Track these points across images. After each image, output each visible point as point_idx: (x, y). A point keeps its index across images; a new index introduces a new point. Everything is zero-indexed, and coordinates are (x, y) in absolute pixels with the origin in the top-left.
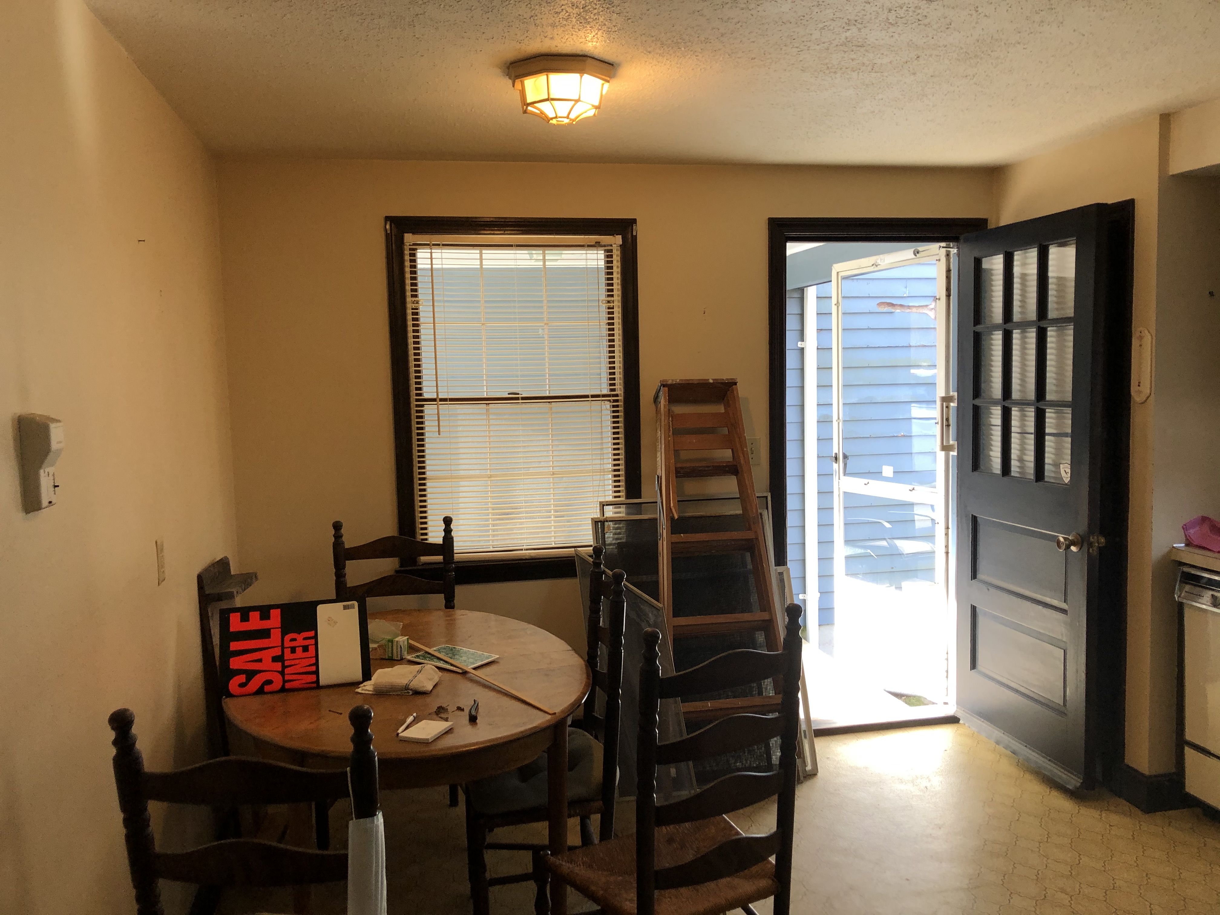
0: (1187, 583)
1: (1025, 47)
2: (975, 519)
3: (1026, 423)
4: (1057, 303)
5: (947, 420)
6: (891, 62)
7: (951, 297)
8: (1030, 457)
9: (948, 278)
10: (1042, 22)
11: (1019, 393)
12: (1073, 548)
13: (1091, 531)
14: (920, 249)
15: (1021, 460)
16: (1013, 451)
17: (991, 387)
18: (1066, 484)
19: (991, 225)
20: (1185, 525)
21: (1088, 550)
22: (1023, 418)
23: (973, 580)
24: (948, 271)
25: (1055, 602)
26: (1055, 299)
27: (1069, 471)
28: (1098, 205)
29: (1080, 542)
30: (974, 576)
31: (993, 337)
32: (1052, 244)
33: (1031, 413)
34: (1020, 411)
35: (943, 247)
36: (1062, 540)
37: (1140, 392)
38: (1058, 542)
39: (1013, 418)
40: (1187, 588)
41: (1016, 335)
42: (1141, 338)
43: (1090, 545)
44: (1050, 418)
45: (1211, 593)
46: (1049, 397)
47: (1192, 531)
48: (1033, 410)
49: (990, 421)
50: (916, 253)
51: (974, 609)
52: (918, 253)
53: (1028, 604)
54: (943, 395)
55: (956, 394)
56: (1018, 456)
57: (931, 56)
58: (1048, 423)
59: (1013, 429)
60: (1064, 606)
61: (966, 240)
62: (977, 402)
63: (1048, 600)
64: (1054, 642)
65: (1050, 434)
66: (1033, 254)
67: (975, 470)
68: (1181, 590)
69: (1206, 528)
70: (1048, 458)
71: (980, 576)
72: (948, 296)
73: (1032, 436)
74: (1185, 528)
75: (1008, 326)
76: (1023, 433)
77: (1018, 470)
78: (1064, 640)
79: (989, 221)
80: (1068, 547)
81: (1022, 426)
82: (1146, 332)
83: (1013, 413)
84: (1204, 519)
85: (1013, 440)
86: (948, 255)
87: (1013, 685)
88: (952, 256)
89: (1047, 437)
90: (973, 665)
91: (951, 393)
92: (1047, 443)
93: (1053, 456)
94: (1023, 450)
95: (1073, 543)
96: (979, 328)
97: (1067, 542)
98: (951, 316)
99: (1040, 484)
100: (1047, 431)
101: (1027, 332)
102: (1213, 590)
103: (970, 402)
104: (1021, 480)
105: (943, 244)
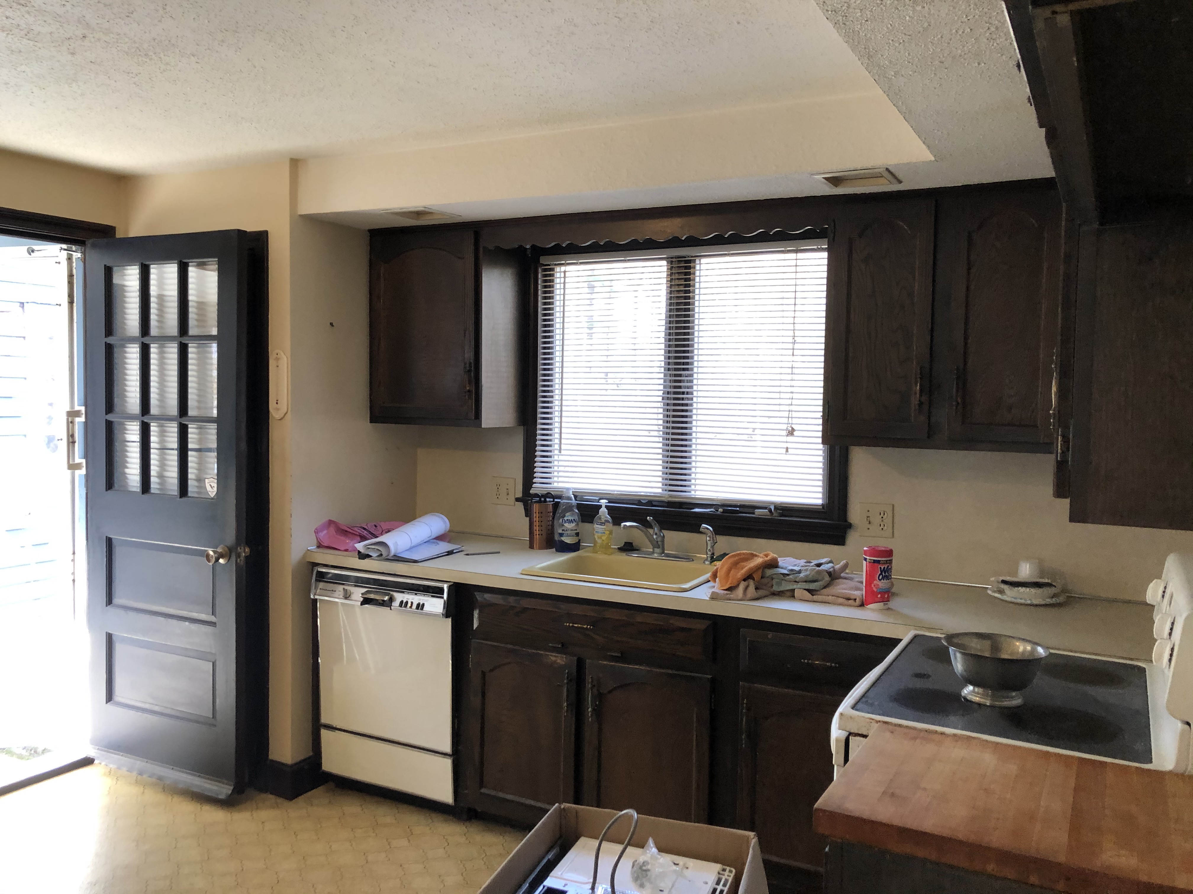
0: (320, 581)
1: (198, 61)
2: (109, 542)
3: (166, 438)
4: (197, 320)
5: (72, 436)
6: (51, 33)
7: (75, 304)
8: (173, 473)
9: (71, 283)
10: (223, 41)
11: (157, 409)
12: (221, 561)
13: (238, 541)
14: (35, 248)
15: (161, 476)
16: (152, 467)
17: (126, 402)
18: (212, 499)
19: (119, 235)
20: (316, 529)
21: (236, 561)
22: (162, 434)
23: (109, 606)
24: (71, 276)
25: (203, 617)
26: (195, 316)
27: (215, 485)
28: (239, 230)
29: (228, 554)
30: (109, 601)
31: (127, 350)
32: (192, 262)
33: (173, 429)
34: (158, 426)
35: (65, 250)
36: (211, 553)
37: (278, 409)
38: (208, 556)
39: (152, 433)
40: (321, 585)
41: (154, 350)
42: (277, 359)
43: (238, 556)
44: (192, 433)
45: (342, 587)
46: (191, 412)
47: (322, 534)
48: (176, 425)
49: (125, 437)
50: (31, 251)
51: (110, 638)
52: (33, 251)
53: (174, 622)
54: (68, 410)
55: (83, 409)
56: (158, 473)
57: (99, 40)
58: (191, 438)
59: (152, 445)
60: (212, 619)
61: (94, 246)
62: (110, 417)
63: (195, 615)
64: (202, 656)
65: (193, 450)
66: (171, 270)
67: (109, 489)
68: (316, 588)
69: (332, 530)
70: (191, 473)
71: (116, 600)
72: (71, 302)
73: (176, 452)
74: (317, 532)
75: (146, 340)
76: (163, 449)
77: (158, 487)
78: (213, 651)
79: (117, 229)
80: (217, 560)
81: (162, 441)
82: (282, 354)
83: (152, 428)
84: (331, 522)
85: (152, 456)
86: (70, 259)
87: (156, 708)
88: (74, 260)
89: (190, 453)
90: (110, 697)
91: (77, 408)
92: (190, 459)
93: (195, 471)
94: (163, 465)
95: (221, 556)
96: (111, 340)
97: (216, 555)
98: (75, 325)
99: (184, 499)
100: (190, 446)
101: (165, 347)
102: (343, 584)
103: (102, 417)
104: (163, 496)
105: (64, 246)
